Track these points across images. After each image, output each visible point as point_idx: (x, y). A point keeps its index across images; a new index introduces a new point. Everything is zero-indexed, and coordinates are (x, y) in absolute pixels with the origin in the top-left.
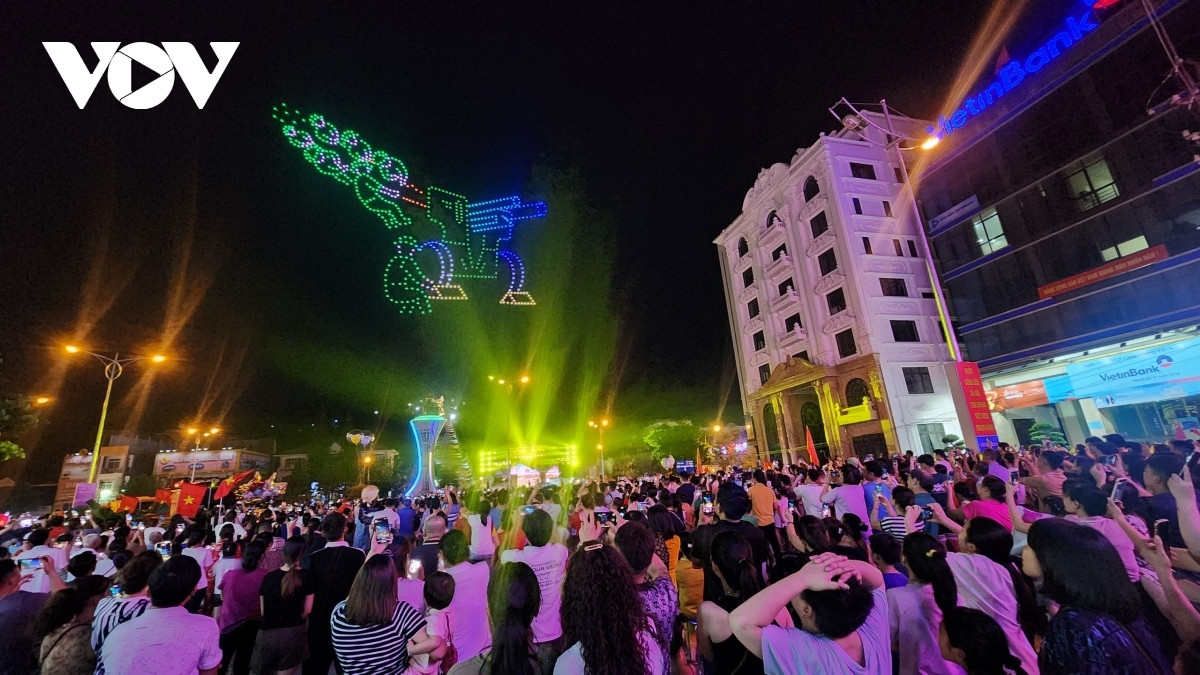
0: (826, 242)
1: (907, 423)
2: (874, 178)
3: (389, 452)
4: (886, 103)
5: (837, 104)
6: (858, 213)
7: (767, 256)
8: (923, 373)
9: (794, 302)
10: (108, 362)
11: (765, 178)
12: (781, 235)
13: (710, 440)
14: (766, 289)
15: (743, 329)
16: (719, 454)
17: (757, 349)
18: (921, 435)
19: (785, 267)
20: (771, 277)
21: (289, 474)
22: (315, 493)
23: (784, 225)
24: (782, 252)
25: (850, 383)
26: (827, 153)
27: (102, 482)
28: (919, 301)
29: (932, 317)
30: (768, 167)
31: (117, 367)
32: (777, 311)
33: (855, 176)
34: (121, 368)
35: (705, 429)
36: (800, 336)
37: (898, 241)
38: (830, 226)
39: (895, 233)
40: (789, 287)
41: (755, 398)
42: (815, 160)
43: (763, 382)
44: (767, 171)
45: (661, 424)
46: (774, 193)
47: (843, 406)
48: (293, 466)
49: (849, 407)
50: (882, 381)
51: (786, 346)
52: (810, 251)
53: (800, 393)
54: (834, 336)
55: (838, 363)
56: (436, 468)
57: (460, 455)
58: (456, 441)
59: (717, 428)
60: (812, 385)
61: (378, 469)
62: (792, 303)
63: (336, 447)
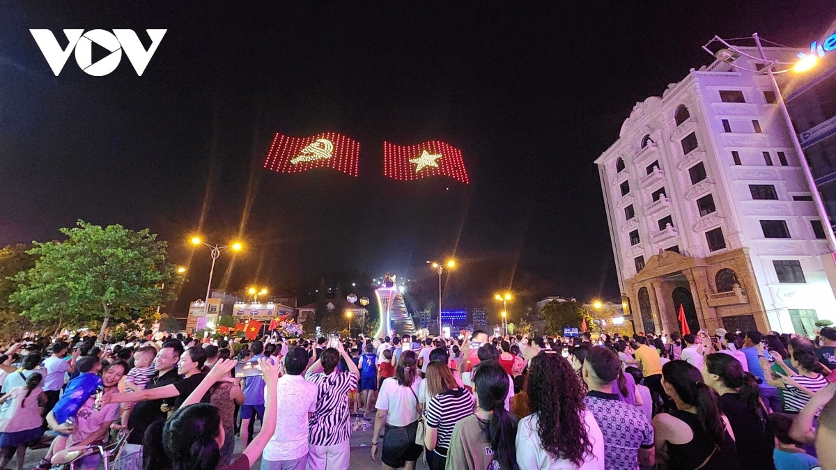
0: (696, 157)
1: (777, 307)
2: (743, 101)
3: (362, 310)
4: (758, 35)
5: (711, 41)
6: (727, 132)
7: (642, 171)
8: (795, 265)
9: (667, 206)
10: (213, 249)
11: (640, 110)
13: (591, 314)
15: (621, 228)
16: (599, 325)
17: (633, 244)
18: (792, 318)
19: (657, 179)
20: (645, 187)
21: (304, 320)
22: (319, 334)
23: (657, 146)
24: (655, 167)
25: (719, 272)
26: (697, 85)
28: (791, 204)
29: (804, 218)
31: (217, 252)
33: (723, 101)
34: (219, 252)
35: (588, 305)
36: (672, 234)
37: (768, 153)
38: (700, 144)
39: (764, 146)
40: (662, 195)
41: (631, 283)
42: (686, 91)
43: (638, 271)
44: (641, 104)
45: (551, 300)
46: (648, 121)
47: (713, 291)
48: (306, 316)
49: (719, 292)
50: (751, 271)
51: (658, 242)
52: (681, 165)
53: (672, 279)
54: (703, 233)
55: (708, 256)
56: (392, 322)
57: (406, 315)
58: (404, 306)
59: (597, 305)
60: (684, 273)
61: (356, 321)
62: (664, 207)
63: (331, 306)
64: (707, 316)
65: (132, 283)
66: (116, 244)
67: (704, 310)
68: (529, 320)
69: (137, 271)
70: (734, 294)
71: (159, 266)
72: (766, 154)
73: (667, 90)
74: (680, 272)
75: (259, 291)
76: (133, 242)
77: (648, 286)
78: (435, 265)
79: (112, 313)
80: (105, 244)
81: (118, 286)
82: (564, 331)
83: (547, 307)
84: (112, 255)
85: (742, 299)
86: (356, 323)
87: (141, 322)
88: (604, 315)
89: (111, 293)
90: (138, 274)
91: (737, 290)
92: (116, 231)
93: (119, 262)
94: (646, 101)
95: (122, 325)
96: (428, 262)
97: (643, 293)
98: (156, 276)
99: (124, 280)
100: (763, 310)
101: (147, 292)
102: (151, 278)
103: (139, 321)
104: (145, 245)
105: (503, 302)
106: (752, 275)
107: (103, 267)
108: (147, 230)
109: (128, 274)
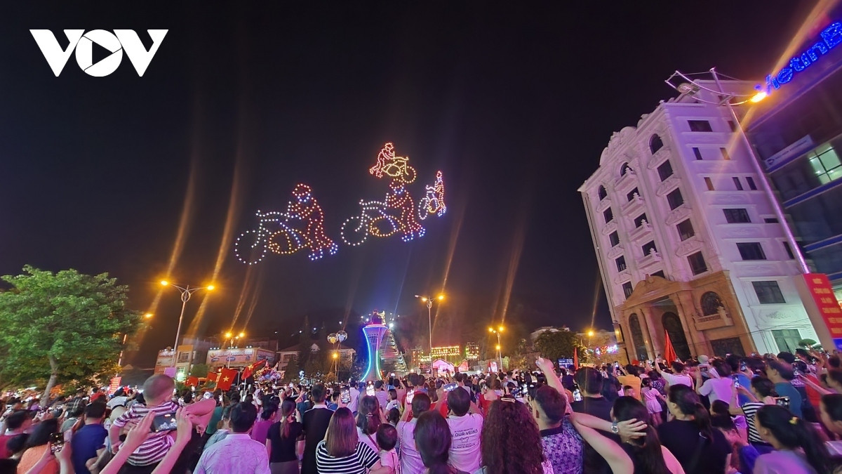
0: (672, 184)
1: (761, 328)
2: (711, 130)
3: (349, 350)
4: (715, 70)
5: (672, 76)
6: (698, 159)
7: (623, 198)
8: (773, 286)
9: (649, 232)
10: (183, 291)
11: (617, 139)
12: (632, 181)
13: (585, 343)
14: (624, 223)
15: (606, 255)
16: (594, 355)
17: (620, 270)
18: (776, 339)
19: (638, 206)
20: (627, 214)
21: (286, 365)
22: (302, 378)
23: (635, 173)
24: (635, 194)
25: (704, 295)
26: (667, 115)
27: (178, 368)
28: (762, 226)
29: (776, 239)
30: (618, 130)
31: (188, 294)
32: (635, 240)
33: (692, 131)
34: (190, 295)
35: (581, 334)
36: (656, 259)
37: (737, 178)
38: (675, 171)
39: (734, 172)
40: (643, 221)
41: (622, 309)
42: (657, 121)
43: (627, 296)
44: (618, 133)
45: (544, 330)
46: (625, 150)
47: (699, 315)
48: (288, 360)
49: (705, 315)
50: (733, 293)
51: (644, 267)
52: (659, 192)
53: (659, 305)
54: (685, 257)
55: (692, 280)
56: (381, 362)
57: (397, 353)
58: (394, 343)
59: (591, 333)
60: (670, 298)
61: (343, 362)
62: (646, 233)
63: (315, 347)
64: (696, 341)
65: (84, 334)
66: (67, 291)
67: (693, 334)
68: (524, 352)
69: (91, 319)
70: (719, 317)
71: (118, 313)
72: (736, 179)
73: (640, 121)
74: (667, 297)
75: (236, 334)
76: (87, 288)
77: (638, 311)
78: (424, 300)
79: (61, 368)
80: (53, 292)
81: (68, 338)
82: (558, 362)
83: (541, 338)
84: (62, 304)
85: (727, 322)
86: (343, 365)
87: (96, 378)
88: (597, 344)
89: (59, 346)
90: (92, 324)
91: (722, 313)
92: (69, 277)
93: (70, 311)
94: (622, 130)
95: (74, 381)
96: (417, 296)
97: (633, 320)
98: (113, 325)
99: (75, 331)
100: (747, 332)
101: (102, 343)
102: (107, 327)
103: (95, 376)
104: (103, 291)
105: (496, 334)
106: (734, 297)
107: (51, 317)
108: (105, 274)
109: (81, 324)
